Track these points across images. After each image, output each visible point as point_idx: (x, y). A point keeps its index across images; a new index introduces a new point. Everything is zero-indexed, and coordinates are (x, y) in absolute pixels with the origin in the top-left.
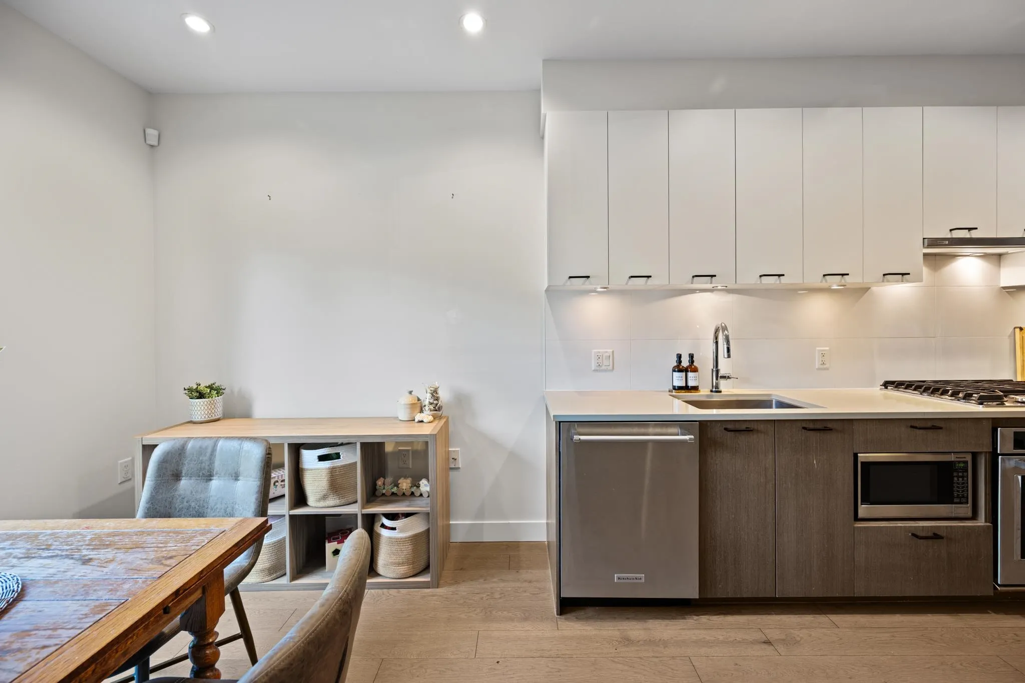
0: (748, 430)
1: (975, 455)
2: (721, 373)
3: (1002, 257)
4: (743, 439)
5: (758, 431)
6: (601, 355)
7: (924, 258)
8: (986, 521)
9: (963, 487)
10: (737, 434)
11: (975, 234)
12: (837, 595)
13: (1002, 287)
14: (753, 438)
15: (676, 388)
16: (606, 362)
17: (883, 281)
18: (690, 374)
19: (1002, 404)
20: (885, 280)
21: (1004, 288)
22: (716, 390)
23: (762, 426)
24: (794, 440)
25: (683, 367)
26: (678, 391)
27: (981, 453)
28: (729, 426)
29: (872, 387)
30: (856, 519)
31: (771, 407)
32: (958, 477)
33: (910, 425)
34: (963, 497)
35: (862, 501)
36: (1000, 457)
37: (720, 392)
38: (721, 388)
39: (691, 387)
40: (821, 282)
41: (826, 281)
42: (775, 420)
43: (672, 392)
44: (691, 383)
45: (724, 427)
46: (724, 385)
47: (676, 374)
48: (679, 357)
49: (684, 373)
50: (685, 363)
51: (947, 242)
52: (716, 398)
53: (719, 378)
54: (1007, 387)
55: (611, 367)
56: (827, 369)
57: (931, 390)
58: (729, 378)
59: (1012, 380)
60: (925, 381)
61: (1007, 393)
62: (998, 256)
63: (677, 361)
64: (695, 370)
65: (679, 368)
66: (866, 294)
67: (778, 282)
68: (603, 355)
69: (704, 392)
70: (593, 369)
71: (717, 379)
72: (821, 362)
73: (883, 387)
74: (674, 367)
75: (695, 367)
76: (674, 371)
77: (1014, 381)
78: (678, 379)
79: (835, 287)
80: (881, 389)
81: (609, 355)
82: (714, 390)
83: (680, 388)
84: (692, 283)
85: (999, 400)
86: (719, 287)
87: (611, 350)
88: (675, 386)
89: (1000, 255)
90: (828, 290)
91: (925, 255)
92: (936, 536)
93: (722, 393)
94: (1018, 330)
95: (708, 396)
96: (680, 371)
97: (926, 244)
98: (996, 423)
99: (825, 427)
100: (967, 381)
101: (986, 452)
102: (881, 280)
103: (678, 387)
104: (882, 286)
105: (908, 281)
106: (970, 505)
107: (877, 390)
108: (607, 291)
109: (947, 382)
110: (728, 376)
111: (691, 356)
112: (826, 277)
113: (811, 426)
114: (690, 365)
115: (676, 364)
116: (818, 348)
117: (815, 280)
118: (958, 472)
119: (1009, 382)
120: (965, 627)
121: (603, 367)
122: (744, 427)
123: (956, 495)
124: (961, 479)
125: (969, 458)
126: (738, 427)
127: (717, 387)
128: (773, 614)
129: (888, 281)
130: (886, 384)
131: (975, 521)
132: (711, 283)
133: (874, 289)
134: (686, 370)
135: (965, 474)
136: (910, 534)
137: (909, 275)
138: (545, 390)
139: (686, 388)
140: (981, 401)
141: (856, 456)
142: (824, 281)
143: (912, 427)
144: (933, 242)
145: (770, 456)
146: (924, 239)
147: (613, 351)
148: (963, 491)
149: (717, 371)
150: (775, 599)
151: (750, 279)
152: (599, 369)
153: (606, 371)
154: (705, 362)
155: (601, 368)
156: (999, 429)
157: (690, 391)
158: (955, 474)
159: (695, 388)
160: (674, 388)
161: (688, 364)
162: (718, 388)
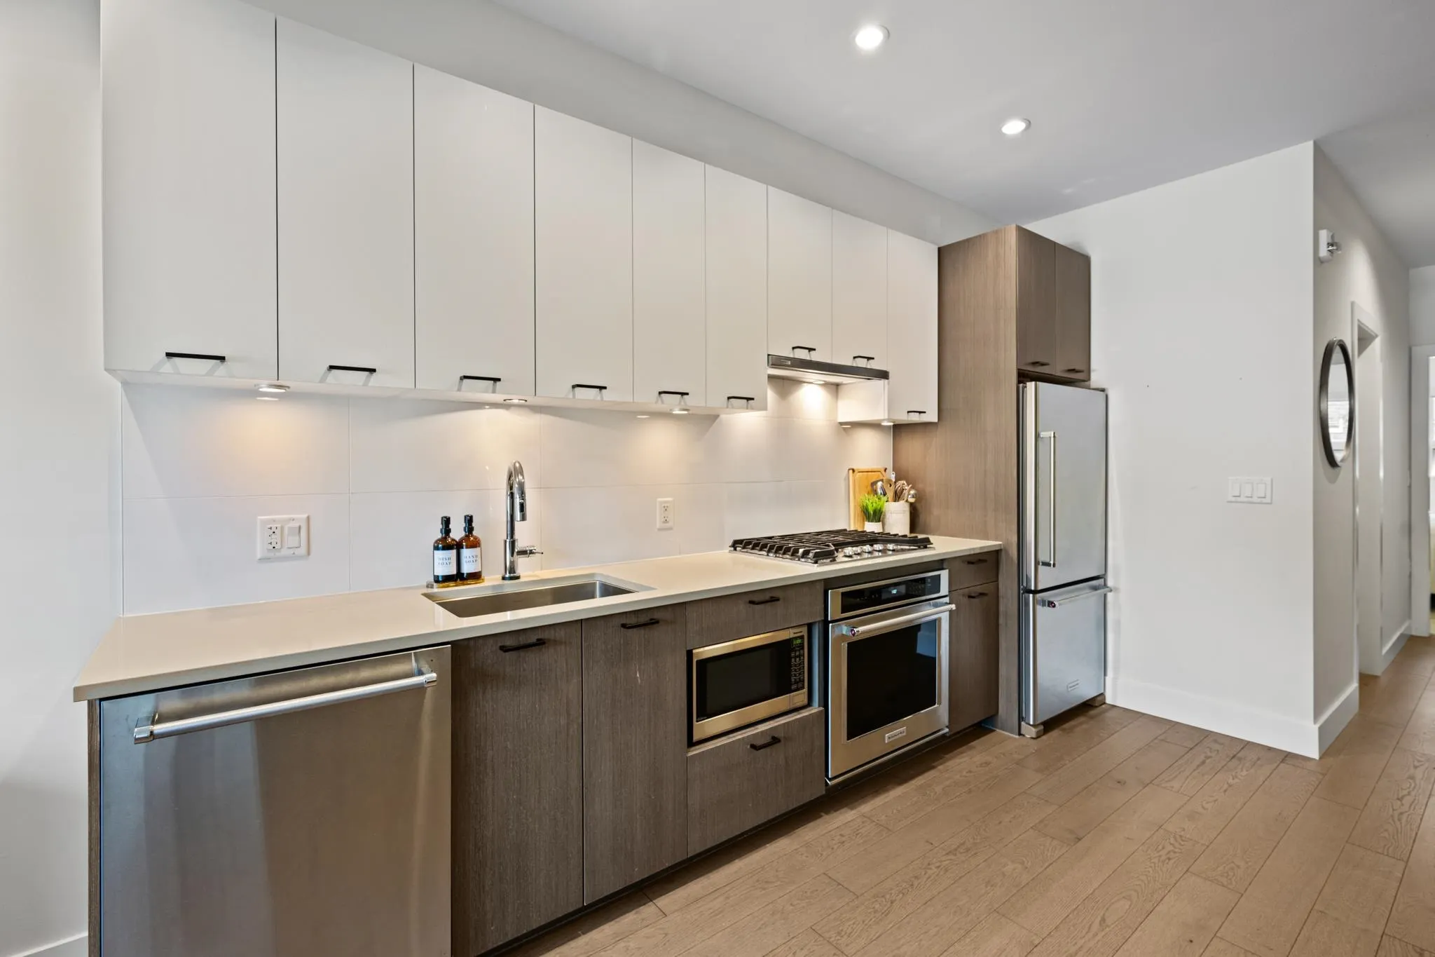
0: (541, 643)
1: (810, 626)
2: (520, 546)
3: (839, 387)
4: (532, 659)
5: (556, 642)
6: (279, 526)
7: (768, 380)
8: (819, 706)
9: (800, 669)
10: (522, 653)
11: (815, 357)
12: (667, 865)
13: (840, 423)
14: (547, 656)
15: (440, 579)
16: (292, 541)
17: (727, 407)
18: (466, 553)
19: (834, 560)
20: (730, 406)
21: (841, 424)
22: (511, 574)
23: (562, 633)
24: (609, 647)
25: (453, 540)
26: (441, 585)
27: (815, 623)
28: (509, 642)
29: (722, 549)
30: (691, 743)
31: (592, 596)
32: (796, 657)
33: (748, 600)
34: (800, 681)
35: (698, 717)
36: (830, 625)
37: (518, 578)
38: (520, 571)
39: (467, 574)
40: (656, 402)
41: (663, 402)
42: (582, 620)
43: (432, 587)
44: (466, 569)
45: (500, 644)
46: (522, 564)
47: (440, 554)
48: (446, 521)
49: (454, 552)
50: (457, 533)
51: (789, 363)
52: (510, 588)
53: (515, 554)
54: (840, 538)
55: (303, 550)
56: (671, 529)
57: (775, 548)
58: (531, 552)
59: (845, 530)
60: (773, 537)
61: (840, 545)
62: (835, 387)
63: (441, 530)
64: (475, 544)
65: (445, 544)
66: (715, 423)
67: (599, 398)
68: (282, 528)
69: (492, 582)
70: (259, 556)
71: (512, 555)
72: (664, 520)
73: (732, 549)
74: (436, 542)
75: (476, 538)
76: (436, 548)
77: (848, 530)
78: (444, 563)
79: (677, 412)
80: (730, 551)
81: (297, 525)
82: (508, 575)
83: (448, 579)
84: (459, 390)
85: (829, 556)
86: (516, 401)
87: (305, 516)
88: (438, 576)
89: (837, 385)
90: (667, 415)
91: (771, 377)
92: (775, 740)
93: (522, 580)
94: (851, 471)
95: (494, 587)
96: (447, 547)
97: (770, 363)
98: (829, 583)
99: (651, 619)
100: (809, 533)
101: (819, 622)
102: (725, 406)
103: (443, 576)
104: (730, 414)
105: (753, 409)
106: (805, 690)
107: (725, 553)
108: (287, 395)
109: (792, 537)
110: (531, 551)
111: (469, 520)
112: (663, 395)
113: (633, 621)
114: (466, 536)
115: (439, 536)
116: (660, 499)
117: (648, 398)
118: (796, 651)
119: (842, 532)
120: (798, 847)
121: (284, 552)
122: (533, 638)
123: (793, 680)
124: (798, 659)
125: (804, 631)
126: (523, 640)
127: (512, 570)
128: (580, 936)
129: (733, 408)
130: (736, 544)
131: (810, 708)
132: (494, 392)
133: (723, 417)
134: (458, 546)
135: (802, 652)
136: (749, 747)
137: (752, 401)
138: (121, 616)
139: (459, 577)
140: (818, 558)
141: (690, 654)
142: (660, 402)
143: (752, 602)
144: (776, 362)
145: (575, 680)
146: (768, 355)
147: (308, 518)
148: (800, 674)
149: (513, 544)
150: (584, 908)
151: (556, 390)
152: (273, 554)
153: (294, 557)
154: (492, 530)
155: (278, 554)
156: (830, 591)
157: (465, 582)
158: (793, 655)
159: (476, 576)
160: (437, 580)
161: (463, 534)
162: (514, 572)
